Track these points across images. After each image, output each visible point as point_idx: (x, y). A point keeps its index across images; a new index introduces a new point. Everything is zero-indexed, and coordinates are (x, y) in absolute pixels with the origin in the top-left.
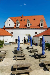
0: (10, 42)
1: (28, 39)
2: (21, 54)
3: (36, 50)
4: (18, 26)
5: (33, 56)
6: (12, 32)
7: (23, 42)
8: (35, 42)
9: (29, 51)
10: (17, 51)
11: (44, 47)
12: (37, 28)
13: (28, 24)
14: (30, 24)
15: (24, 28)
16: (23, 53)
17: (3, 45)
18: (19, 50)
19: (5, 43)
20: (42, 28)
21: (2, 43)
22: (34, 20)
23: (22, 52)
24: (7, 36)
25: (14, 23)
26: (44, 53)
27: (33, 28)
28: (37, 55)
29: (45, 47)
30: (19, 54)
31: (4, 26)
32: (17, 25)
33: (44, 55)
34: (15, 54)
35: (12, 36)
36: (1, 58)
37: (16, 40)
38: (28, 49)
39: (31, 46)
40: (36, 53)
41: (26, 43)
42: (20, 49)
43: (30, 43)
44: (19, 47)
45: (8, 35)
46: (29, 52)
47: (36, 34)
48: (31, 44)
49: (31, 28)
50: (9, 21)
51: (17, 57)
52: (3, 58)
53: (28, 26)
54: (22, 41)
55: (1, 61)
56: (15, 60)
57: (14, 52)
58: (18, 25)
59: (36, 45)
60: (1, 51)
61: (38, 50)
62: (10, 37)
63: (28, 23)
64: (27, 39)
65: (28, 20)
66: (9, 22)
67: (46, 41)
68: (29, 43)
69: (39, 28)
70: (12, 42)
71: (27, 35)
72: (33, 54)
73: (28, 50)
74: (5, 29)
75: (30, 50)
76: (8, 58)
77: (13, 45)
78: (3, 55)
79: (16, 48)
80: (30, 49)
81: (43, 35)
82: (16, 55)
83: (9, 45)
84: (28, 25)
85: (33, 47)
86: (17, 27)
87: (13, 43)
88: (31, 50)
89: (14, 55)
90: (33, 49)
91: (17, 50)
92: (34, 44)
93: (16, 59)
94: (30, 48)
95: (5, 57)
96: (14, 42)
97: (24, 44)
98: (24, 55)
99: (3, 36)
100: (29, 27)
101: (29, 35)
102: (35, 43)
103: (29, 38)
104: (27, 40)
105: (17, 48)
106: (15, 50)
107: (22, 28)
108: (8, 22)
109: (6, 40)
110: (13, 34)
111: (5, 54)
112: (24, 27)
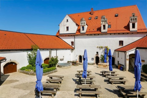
0: (69, 61)
1: (104, 57)
2: (90, 86)
3: (121, 79)
4: (83, 30)
5: (115, 92)
6: (72, 43)
7: (94, 61)
8: (118, 62)
9: (105, 81)
10: (81, 79)
11: (140, 73)
12: (123, 33)
13: (104, 26)
14: (107, 26)
15: (95, 35)
16: (94, 83)
17: (57, 66)
18: (85, 77)
19: (60, 62)
20: (133, 33)
21: (54, 63)
22: (116, 16)
23: (91, 82)
24: (63, 49)
25: (77, 25)
26: (139, 86)
27: (115, 34)
28: (123, 89)
29: (143, 73)
30: (85, 86)
31: (57, 32)
32: (81, 29)
33: (139, 90)
34: (78, 84)
35: (73, 49)
36: (53, 90)
37: (80, 57)
38: (105, 76)
39: (110, 69)
40: (122, 85)
41: (99, 64)
42: (88, 75)
43: (108, 64)
44: (85, 70)
45: (66, 47)
46: (106, 83)
47: (120, 45)
48: (110, 65)
49: (111, 34)
50: (66, 21)
51: (81, 90)
52: (55, 90)
53: (103, 30)
54: (93, 59)
55: (53, 95)
56: (77, 97)
57: (76, 80)
58: (83, 27)
59: (122, 68)
60: (53, 78)
61: (124, 79)
62: (69, 51)
63: (104, 23)
64: (102, 55)
65: (104, 18)
66: (68, 24)
67: (143, 61)
68: (105, 64)
69: (128, 33)
70: (72, 61)
71: (102, 48)
72: (114, 87)
73: (104, 78)
74: (60, 37)
75: (108, 79)
76: (64, 92)
77: (73, 66)
78: (56, 84)
79: (79, 72)
80: (109, 77)
81: (137, 48)
82: (80, 86)
83: (66, 67)
84: (104, 28)
85: (114, 73)
86: (82, 32)
87: (74, 63)
88: (110, 79)
89: (75, 86)
90: (113, 75)
91: (81, 76)
92: (117, 67)
93: (80, 95)
94: (109, 75)
95: (59, 89)
96: (75, 60)
97: (95, 65)
98: (96, 87)
99: (57, 49)
100: (106, 30)
101: (106, 49)
102: (118, 64)
103: (105, 53)
104: (102, 59)
105: (81, 73)
106: (78, 76)
107: (91, 35)
108: (66, 23)
109: (62, 58)
110: (73, 47)
111: (59, 83)
112: (95, 31)
